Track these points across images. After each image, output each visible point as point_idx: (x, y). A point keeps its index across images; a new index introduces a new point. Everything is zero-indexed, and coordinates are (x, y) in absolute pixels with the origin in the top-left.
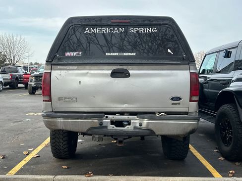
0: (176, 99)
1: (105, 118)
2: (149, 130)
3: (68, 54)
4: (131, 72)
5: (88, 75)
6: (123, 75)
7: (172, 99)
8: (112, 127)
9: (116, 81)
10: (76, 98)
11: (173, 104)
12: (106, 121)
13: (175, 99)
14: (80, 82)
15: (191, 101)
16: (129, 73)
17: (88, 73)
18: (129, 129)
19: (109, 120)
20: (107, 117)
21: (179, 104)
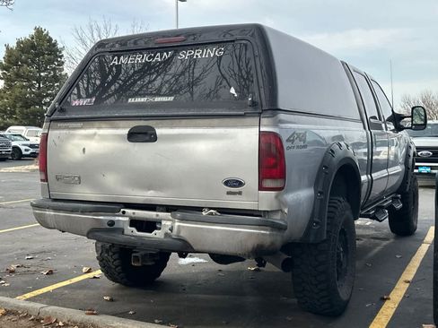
0: (234, 183)
1: (121, 213)
2: (180, 240)
3: (76, 103)
4: (159, 131)
5: (96, 137)
6: (147, 138)
7: (227, 183)
10: (79, 178)
11: (229, 193)
12: (122, 220)
13: (231, 183)
14: (84, 149)
15: (261, 188)
16: (155, 134)
17: (95, 134)
18: (157, 236)
19: (127, 219)
20: (124, 212)
21: (240, 193)
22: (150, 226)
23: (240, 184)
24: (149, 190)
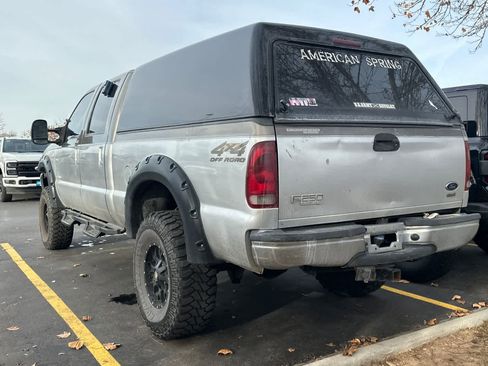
3: (294, 102)
4: (402, 139)
5: (340, 145)
6: (391, 146)
7: (448, 187)
8: (373, 248)
9: (381, 159)
11: (449, 196)
14: (327, 161)
16: (398, 143)
17: (339, 142)
18: (397, 248)
19: (369, 236)
20: (365, 230)
21: (454, 195)
22: (390, 238)
23: (456, 185)
24: (390, 201)
